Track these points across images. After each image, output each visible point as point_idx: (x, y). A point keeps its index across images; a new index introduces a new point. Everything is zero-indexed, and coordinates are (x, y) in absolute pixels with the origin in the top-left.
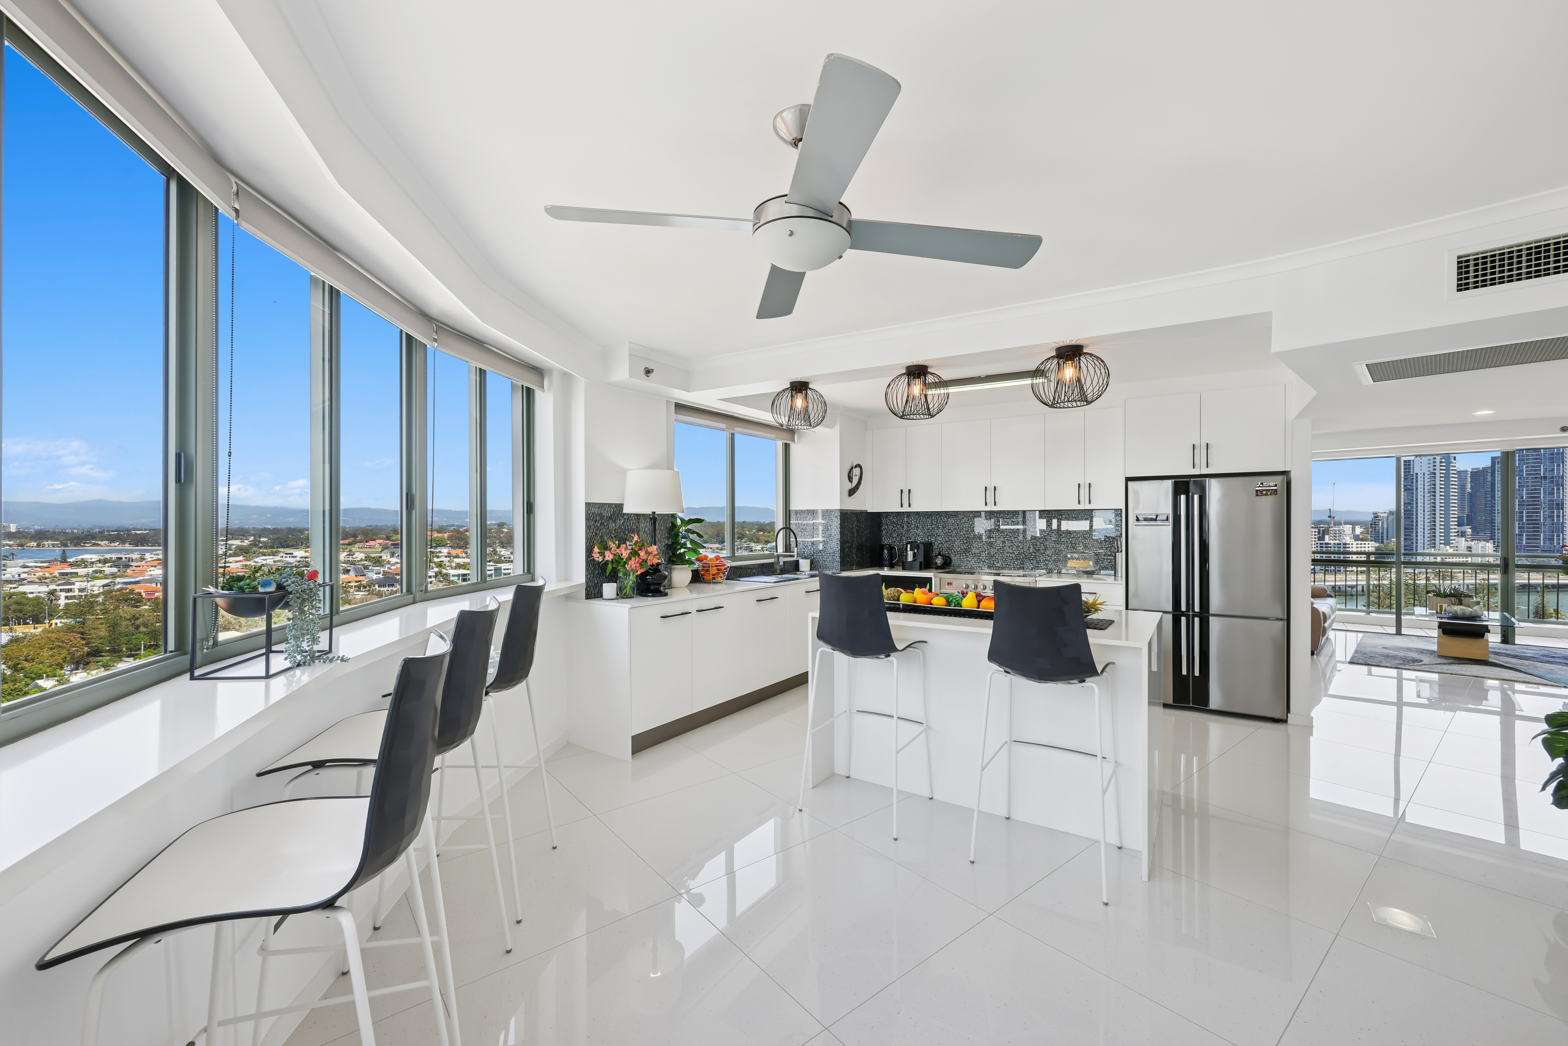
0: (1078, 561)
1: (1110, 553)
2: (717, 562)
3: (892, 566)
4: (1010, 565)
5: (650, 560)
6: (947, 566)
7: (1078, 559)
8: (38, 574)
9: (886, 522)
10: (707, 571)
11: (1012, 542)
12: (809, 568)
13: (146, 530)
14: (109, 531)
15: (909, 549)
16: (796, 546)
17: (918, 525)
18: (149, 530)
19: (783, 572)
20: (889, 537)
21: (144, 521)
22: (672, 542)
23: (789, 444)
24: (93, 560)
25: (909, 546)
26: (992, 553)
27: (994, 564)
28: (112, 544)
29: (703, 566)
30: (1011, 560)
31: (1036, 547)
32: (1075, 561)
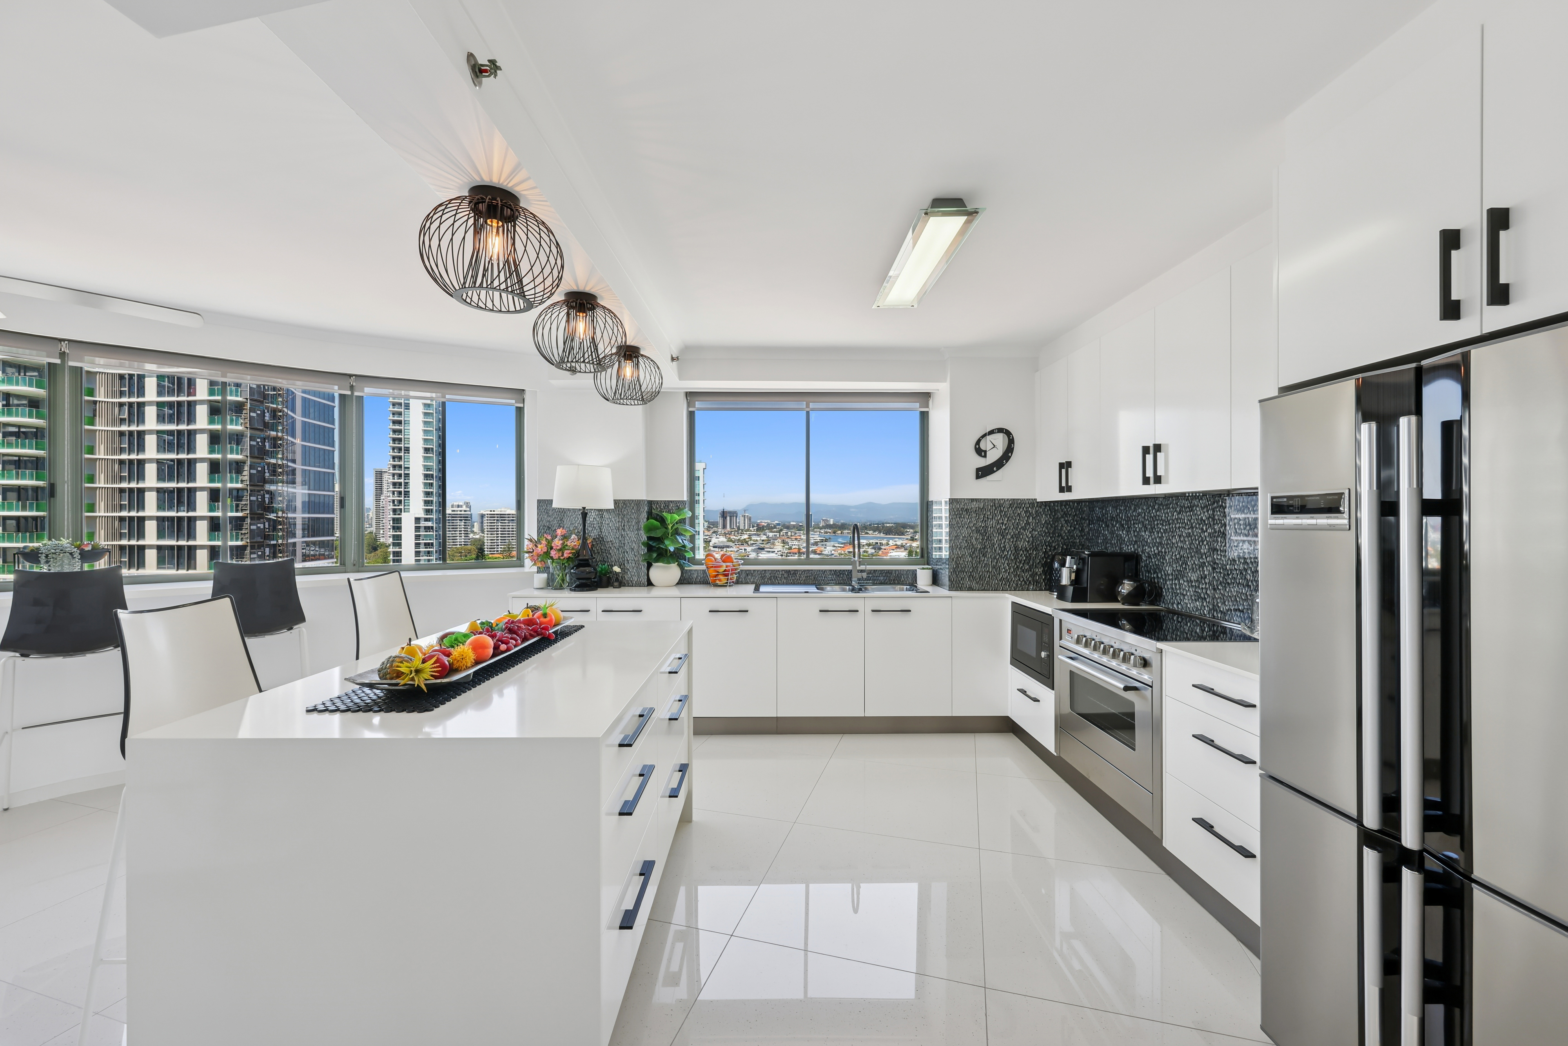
8: (839, 551)
13: (892, 524)
14: (874, 524)
18: (894, 524)
21: (892, 517)
23: (928, 412)
24: (864, 544)
28: (875, 533)
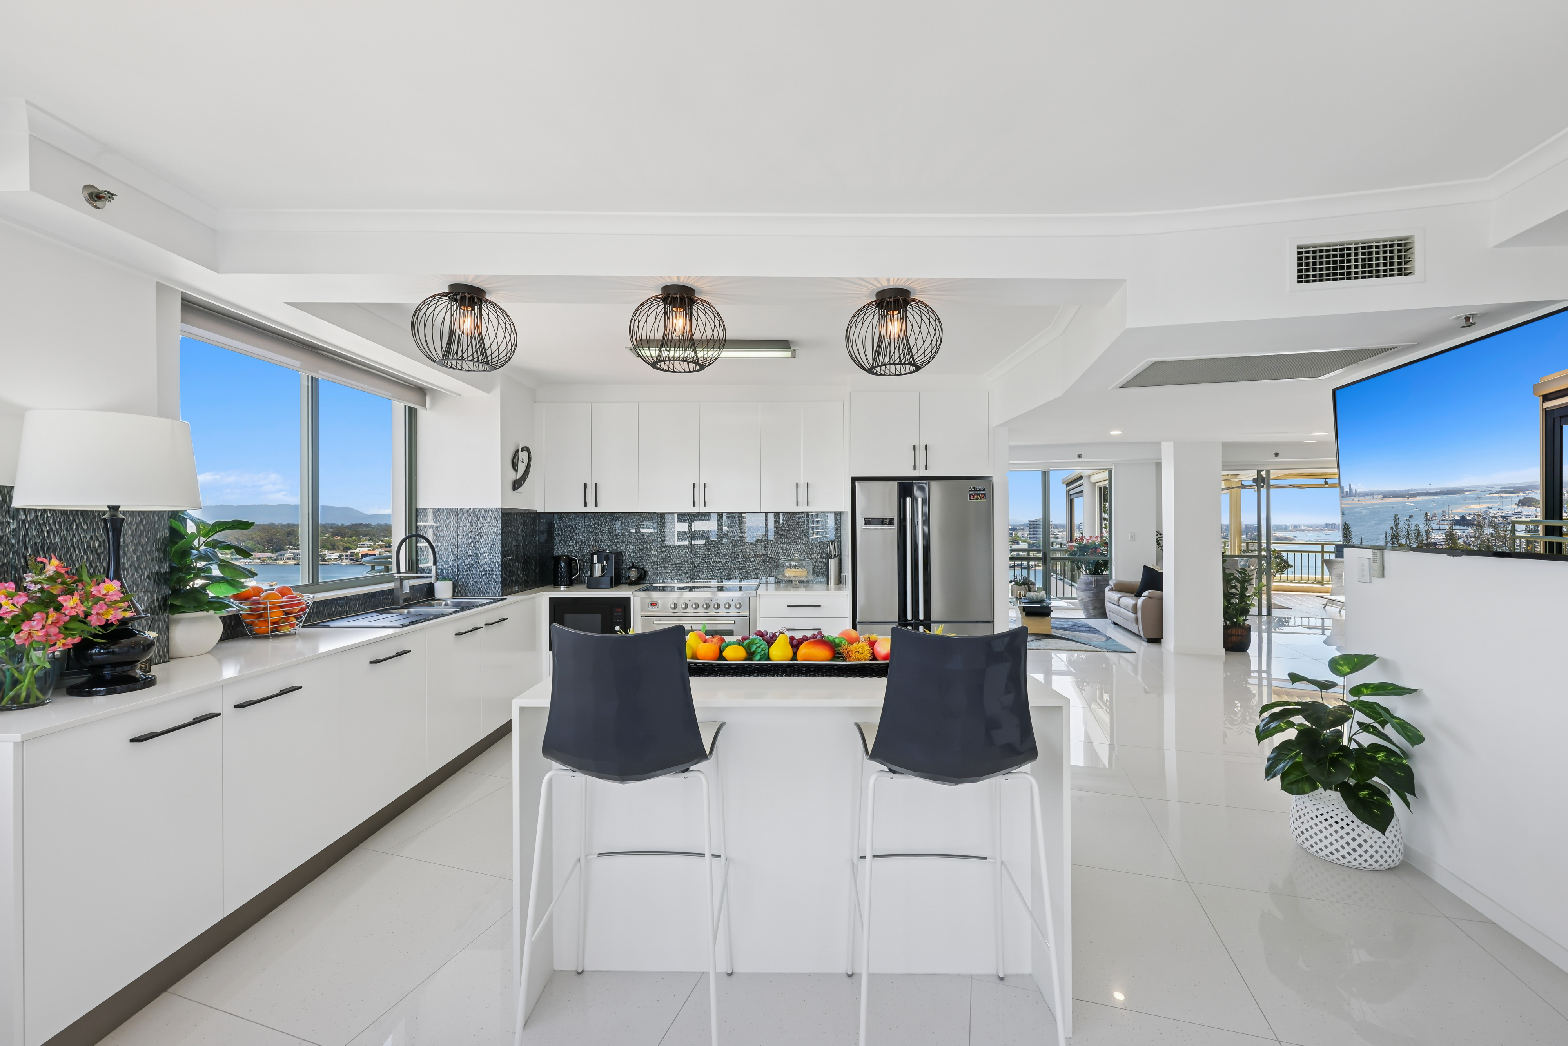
0: (796, 570)
1: (821, 559)
2: (284, 599)
3: (570, 583)
4: (716, 576)
5: (98, 614)
6: (641, 579)
7: (795, 567)
9: (560, 526)
10: (260, 616)
11: (719, 550)
12: (451, 594)
15: (595, 561)
16: (435, 563)
17: (603, 530)
19: (409, 603)
20: (564, 546)
22: (171, 568)
23: (416, 409)
25: (595, 557)
26: (695, 563)
27: (698, 576)
29: (250, 608)
30: (718, 570)
31: (745, 554)
32: (793, 569)
